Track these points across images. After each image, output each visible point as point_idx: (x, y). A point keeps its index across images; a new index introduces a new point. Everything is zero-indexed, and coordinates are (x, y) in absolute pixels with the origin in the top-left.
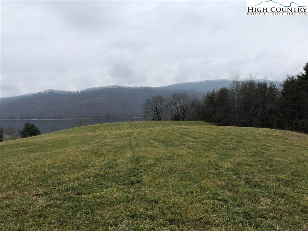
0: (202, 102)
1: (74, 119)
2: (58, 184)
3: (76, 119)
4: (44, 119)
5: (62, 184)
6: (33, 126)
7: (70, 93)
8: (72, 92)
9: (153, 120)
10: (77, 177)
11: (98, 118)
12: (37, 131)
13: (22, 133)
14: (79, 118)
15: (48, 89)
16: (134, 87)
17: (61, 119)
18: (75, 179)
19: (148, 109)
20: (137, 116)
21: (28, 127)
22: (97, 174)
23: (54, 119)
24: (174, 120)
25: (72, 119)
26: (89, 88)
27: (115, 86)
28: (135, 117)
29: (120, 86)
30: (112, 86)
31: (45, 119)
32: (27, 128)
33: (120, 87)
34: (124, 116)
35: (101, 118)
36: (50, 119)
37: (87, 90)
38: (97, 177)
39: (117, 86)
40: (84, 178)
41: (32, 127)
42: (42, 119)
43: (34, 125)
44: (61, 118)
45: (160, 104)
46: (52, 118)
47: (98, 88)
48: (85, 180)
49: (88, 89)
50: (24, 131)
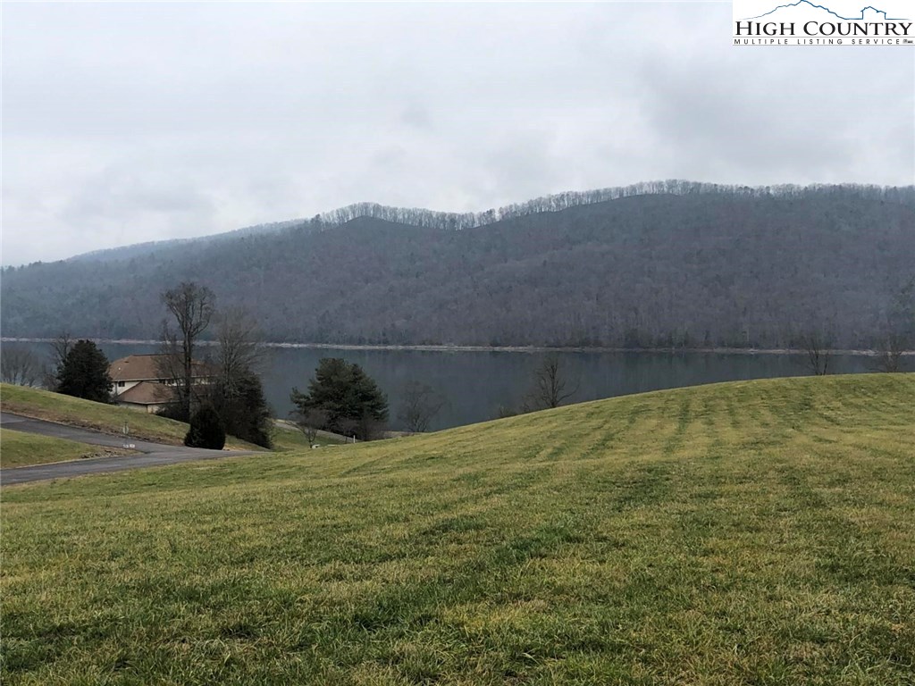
1: (469, 348)
3: (479, 348)
4: (336, 346)
6: (356, 372)
7: (453, 220)
8: (463, 217)
11: (586, 349)
12: (372, 398)
13: (306, 405)
15: (352, 204)
17: (412, 347)
21: (334, 379)
23: (379, 343)
26: (545, 196)
27: (672, 184)
30: (660, 185)
32: (329, 382)
34: (722, 345)
36: (360, 344)
37: (531, 205)
39: (686, 184)
44: (410, 344)
46: (371, 343)
47: (588, 195)
49: (539, 202)
50: (319, 399)
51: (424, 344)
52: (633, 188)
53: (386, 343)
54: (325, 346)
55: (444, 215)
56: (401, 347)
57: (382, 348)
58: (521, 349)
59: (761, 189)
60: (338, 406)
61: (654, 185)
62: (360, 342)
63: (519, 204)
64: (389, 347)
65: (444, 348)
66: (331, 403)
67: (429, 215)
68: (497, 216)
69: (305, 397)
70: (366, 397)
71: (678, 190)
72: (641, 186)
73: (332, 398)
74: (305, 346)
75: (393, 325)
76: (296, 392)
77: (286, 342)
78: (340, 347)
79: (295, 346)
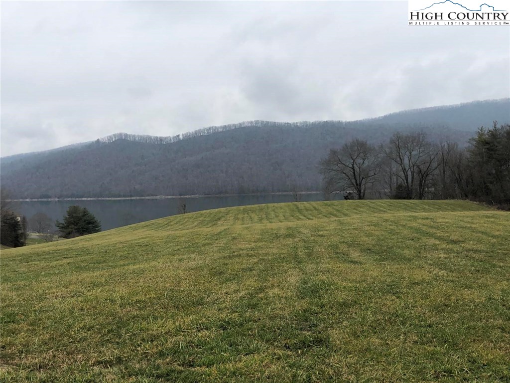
0: (468, 155)
1: (169, 197)
2: (143, 340)
3: (174, 197)
4: (108, 199)
5: (152, 341)
6: (85, 213)
7: (161, 139)
8: (166, 138)
9: (346, 198)
10: (182, 326)
11: (222, 195)
12: (93, 223)
13: (63, 228)
14: (181, 195)
15: (114, 133)
16: (301, 123)
17: (143, 198)
18: (179, 330)
19: (333, 173)
20: (308, 190)
21: (74, 215)
22: (225, 322)
23: (128, 196)
24: (398, 197)
25: (166, 197)
26: (202, 128)
27: (257, 122)
28: (302, 191)
29: (268, 122)
30: (252, 122)
31: (110, 199)
32: (72, 217)
33: (269, 124)
34: (279, 191)
35: (227, 195)
36: (119, 197)
37: (196, 132)
38: (224, 329)
39: (262, 122)
40: (197, 328)
41: (84, 216)
42: (103, 198)
43: (87, 211)
44: (142, 196)
45: (361, 161)
46: (124, 196)
47: (221, 127)
48: (200, 335)
49: (200, 131)
51: (149, 196)
52: (240, 124)
53: (131, 196)
55: (157, 138)
56: (138, 198)
57: (129, 198)
58: (193, 196)
59: (294, 124)
61: (249, 122)
64: (132, 198)
65: (158, 197)
67: (150, 138)
68: (181, 137)
69: (62, 224)
70: (89, 223)
71: (259, 125)
72: (244, 123)
75: (134, 188)
76: (58, 222)
77: (85, 198)
79: (89, 199)
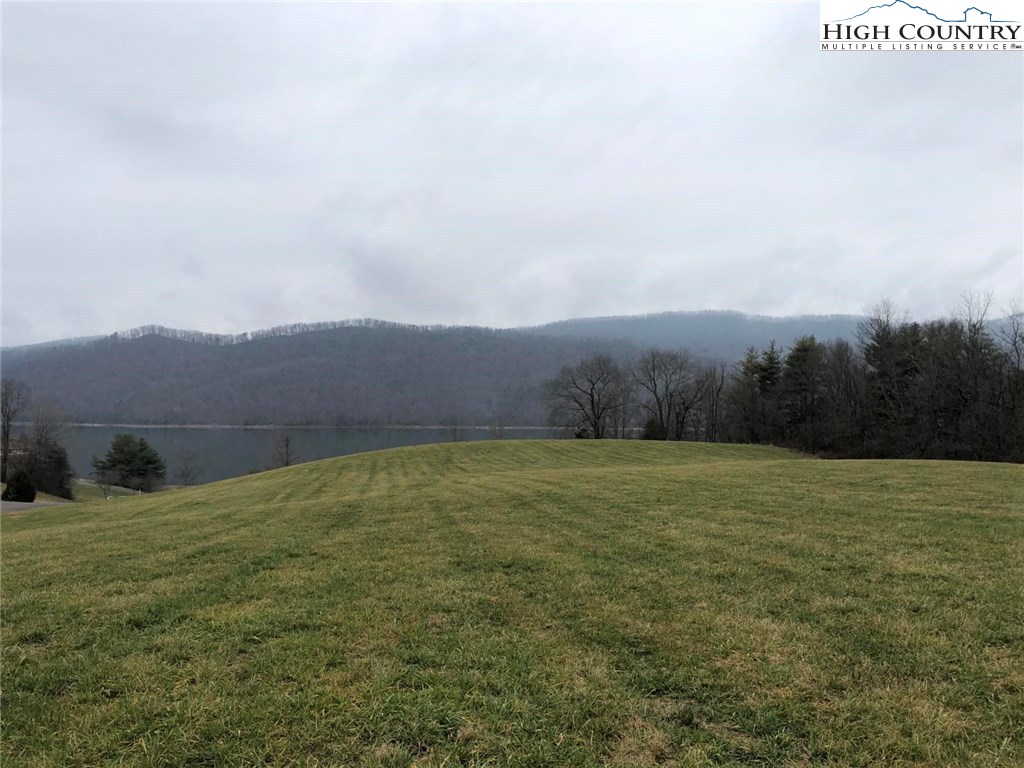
6: (143, 446)
7: (218, 338)
8: (225, 337)
9: (579, 436)
12: (155, 462)
13: (104, 468)
15: (142, 325)
17: (185, 426)
19: (562, 400)
21: (126, 449)
23: (161, 424)
32: (122, 452)
34: (398, 423)
39: (376, 322)
41: (141, 451)
50: (113, 464)
51: (194, 423)
52: (342, 322)
53: (166, 423)
54: (120, 425)
55: (211, 335)
56: (177, 426)
57: (163, 426)
58: (265, 427)
59: (422, 327)
60: (128, 468)
61: (356, 321)
62: (146, 422)
63: (265, 329)
64: (169, 426)
65: (208, 426)
66: (123, 466)
67: (200, 335)
68: (250, 337)
69: (101, 462)
70: (149, 462)
71: (371, 325)
72: (348, 322)
73: (124, 463)
74: (104, 425)
75: (172, 411)
76: (95, 459)
77: (88, 422)
78: (132, 426)
79: (96, 425)
